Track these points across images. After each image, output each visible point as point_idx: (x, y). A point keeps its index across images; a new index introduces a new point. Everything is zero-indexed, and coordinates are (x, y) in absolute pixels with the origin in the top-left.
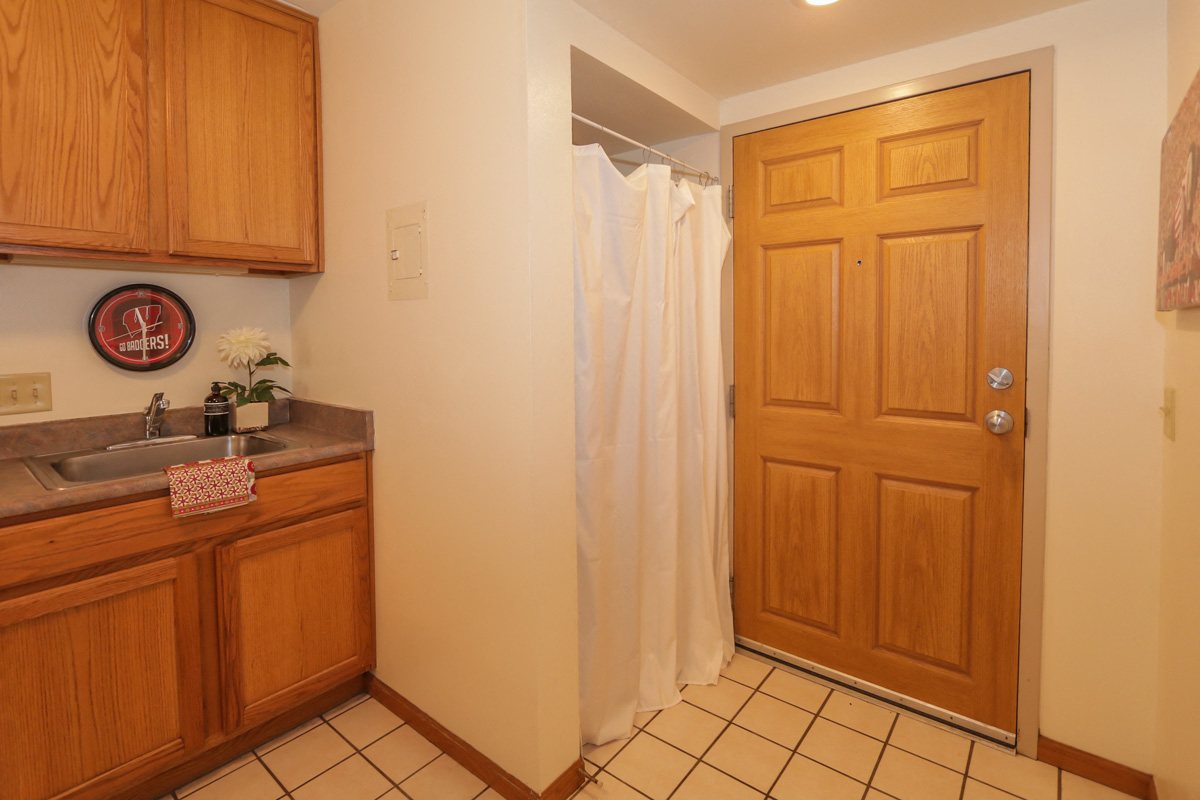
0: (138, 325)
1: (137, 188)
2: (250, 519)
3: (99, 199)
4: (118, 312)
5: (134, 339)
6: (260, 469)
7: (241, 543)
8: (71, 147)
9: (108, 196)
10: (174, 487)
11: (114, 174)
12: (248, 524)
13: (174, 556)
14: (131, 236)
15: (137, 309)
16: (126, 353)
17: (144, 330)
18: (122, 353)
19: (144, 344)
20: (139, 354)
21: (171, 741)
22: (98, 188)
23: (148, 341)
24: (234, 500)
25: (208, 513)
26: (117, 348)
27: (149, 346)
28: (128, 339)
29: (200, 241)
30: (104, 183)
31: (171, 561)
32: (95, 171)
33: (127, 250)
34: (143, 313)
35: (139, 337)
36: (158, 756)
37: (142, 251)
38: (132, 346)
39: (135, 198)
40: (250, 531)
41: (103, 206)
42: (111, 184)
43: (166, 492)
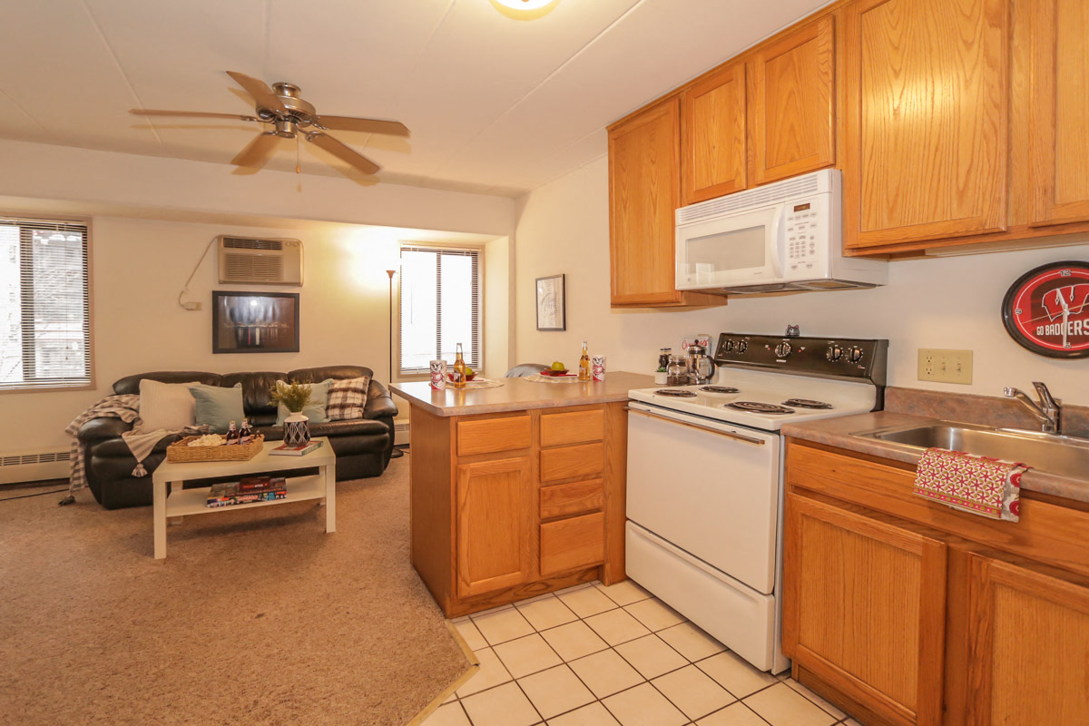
0: (1059, 308)
1: (992, 167)
2: (1011, 542)
3: (958, 188)
4: (1037, 293)
5: (1054, 322)
6: (1028, 487)
7: (996, 564)
8: (937, 150)
9: (966, 184)
10: (921, 466)
11: (972, 160)
12: (1006, 546)
13: (924, 535)
14: (985, 216)
15: (1058, 290)
16: (1044, 338)
17: (1066, 312)
18: (1040, 337)
19: (1064, 329)
20: (1058, 339)
21: (907, 707)
22: (957, 179)
23: (1072, 325)
24: (979, 506)
25: (953, 509)
26: (1034, 333)
27: (1072, 331)
28: (1046, 322)
29: (1067, 204)
30: (963, 171)
31: (919, 537)
32: (955, 164)
33: (980, 232)
34: (1066, 294)
35: (1060, 320)
36: (890, 706)
37: (996, 230)
38: (1050, 330)
39: (991, 177)
40: (1020, 560)
41: (961, 194)
42: (969, 171)
43: (912, 467)
